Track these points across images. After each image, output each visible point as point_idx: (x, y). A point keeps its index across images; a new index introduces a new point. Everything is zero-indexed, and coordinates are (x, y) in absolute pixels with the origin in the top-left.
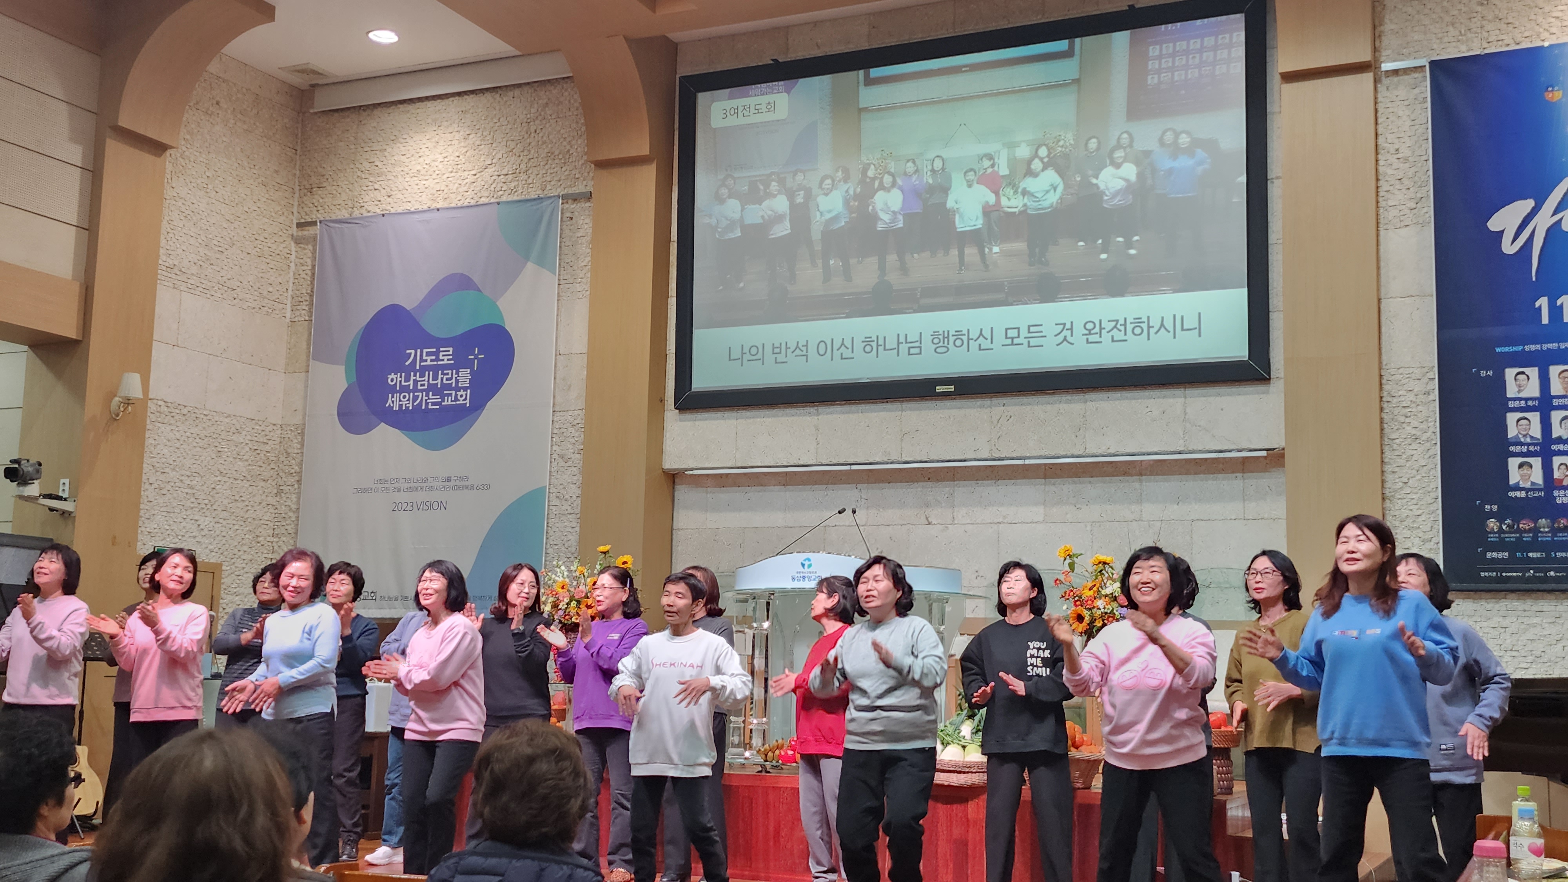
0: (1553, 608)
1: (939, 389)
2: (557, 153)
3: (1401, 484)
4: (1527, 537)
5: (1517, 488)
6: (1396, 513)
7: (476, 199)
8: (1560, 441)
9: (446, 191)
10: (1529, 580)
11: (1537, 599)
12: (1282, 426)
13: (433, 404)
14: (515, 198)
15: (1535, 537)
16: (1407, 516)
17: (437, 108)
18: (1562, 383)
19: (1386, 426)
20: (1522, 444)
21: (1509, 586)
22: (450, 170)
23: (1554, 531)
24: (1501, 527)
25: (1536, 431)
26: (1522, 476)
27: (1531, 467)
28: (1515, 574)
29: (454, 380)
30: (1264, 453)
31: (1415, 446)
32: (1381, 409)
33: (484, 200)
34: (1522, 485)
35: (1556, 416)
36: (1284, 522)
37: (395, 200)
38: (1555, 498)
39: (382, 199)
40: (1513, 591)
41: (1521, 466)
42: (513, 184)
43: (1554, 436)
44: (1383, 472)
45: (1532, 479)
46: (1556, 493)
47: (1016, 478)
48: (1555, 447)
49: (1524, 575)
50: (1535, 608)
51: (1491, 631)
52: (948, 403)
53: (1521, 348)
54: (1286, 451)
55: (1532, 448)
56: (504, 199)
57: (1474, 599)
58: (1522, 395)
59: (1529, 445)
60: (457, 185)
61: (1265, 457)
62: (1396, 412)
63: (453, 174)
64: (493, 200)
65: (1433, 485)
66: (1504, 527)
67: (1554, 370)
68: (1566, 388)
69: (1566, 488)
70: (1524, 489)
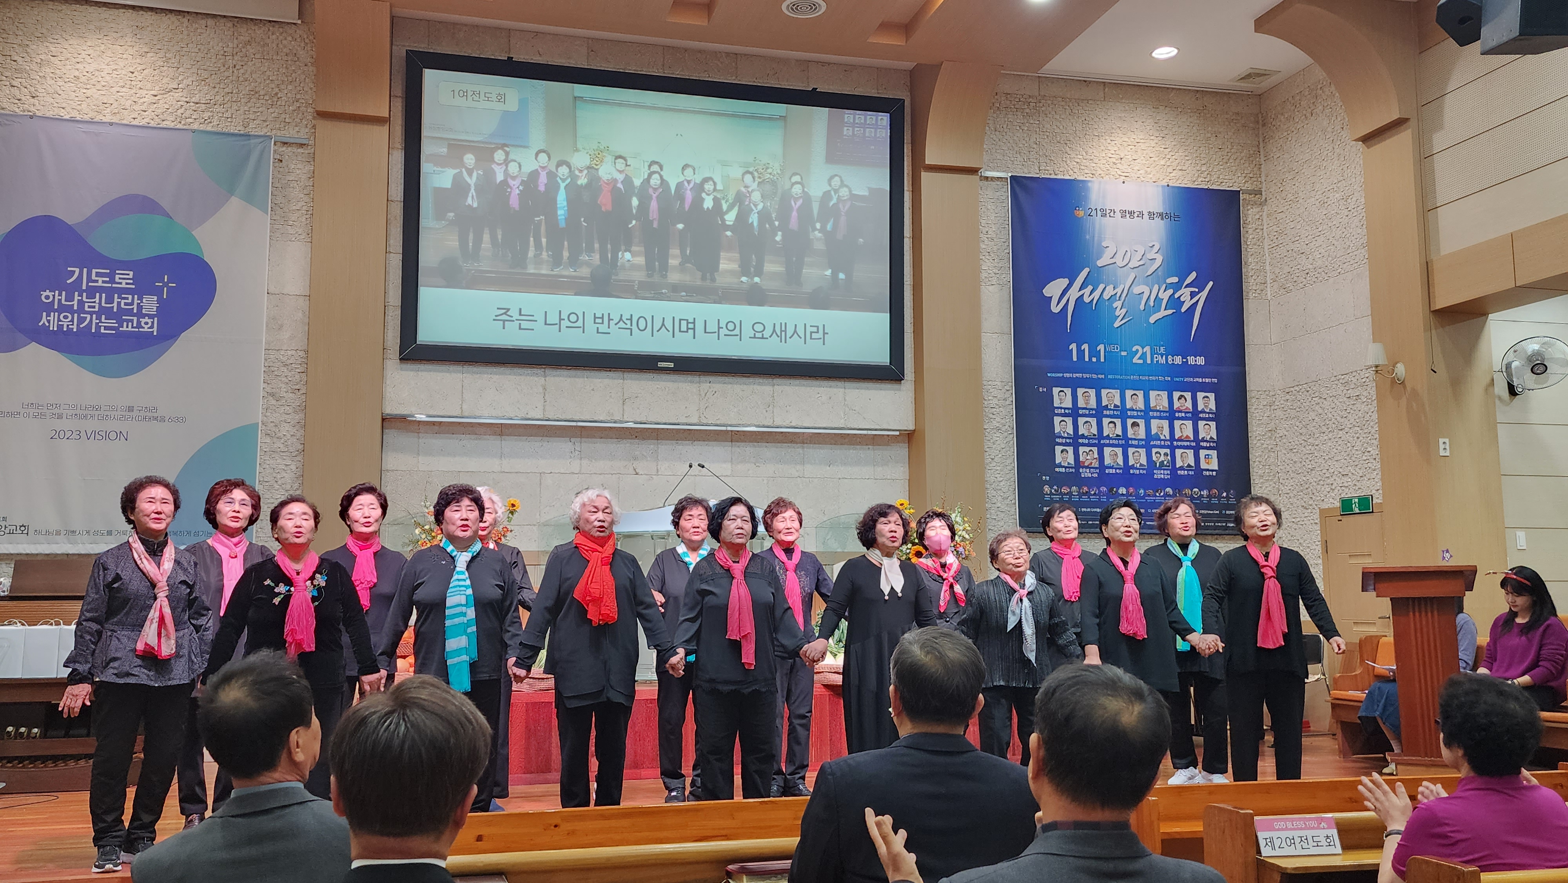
2: (262, 93)
5: (1060, 466)
7: (157, 120)
8: (1083, 436)
9: (115, 105)
13: (106, 328)
14: (209, 128)
17: (103, 16)
18: (1084, 400)
20: (1063, 438)
22: (123, 84)
23: (1081, 495)
25: (1070, 430)
26: (1062, 458)
27: (1067, 453)
29: (135, 306)
30: (897, 433)
33: (168, 124)
34: (1062, 464)
35: (1081, 421)
36: (903, 482)
37: (42, 103)
39: (23, 98)
41: (1062, 451)
42: (206, 115)
43: (1080, 434)
45: (1068, 461)
47: (709, 440)
53: (1062, 375)
56: (195, 126)
58: (1063, 406)
59: (1066, 438)
60: (130, 102)
62: (986, 411)
63: (124, 90)
64: (179, 126)
66: (1053, 491)
67: (1080, 391)
68: (1086, 404)
69: (1087, 467)
70: (1064, 467)
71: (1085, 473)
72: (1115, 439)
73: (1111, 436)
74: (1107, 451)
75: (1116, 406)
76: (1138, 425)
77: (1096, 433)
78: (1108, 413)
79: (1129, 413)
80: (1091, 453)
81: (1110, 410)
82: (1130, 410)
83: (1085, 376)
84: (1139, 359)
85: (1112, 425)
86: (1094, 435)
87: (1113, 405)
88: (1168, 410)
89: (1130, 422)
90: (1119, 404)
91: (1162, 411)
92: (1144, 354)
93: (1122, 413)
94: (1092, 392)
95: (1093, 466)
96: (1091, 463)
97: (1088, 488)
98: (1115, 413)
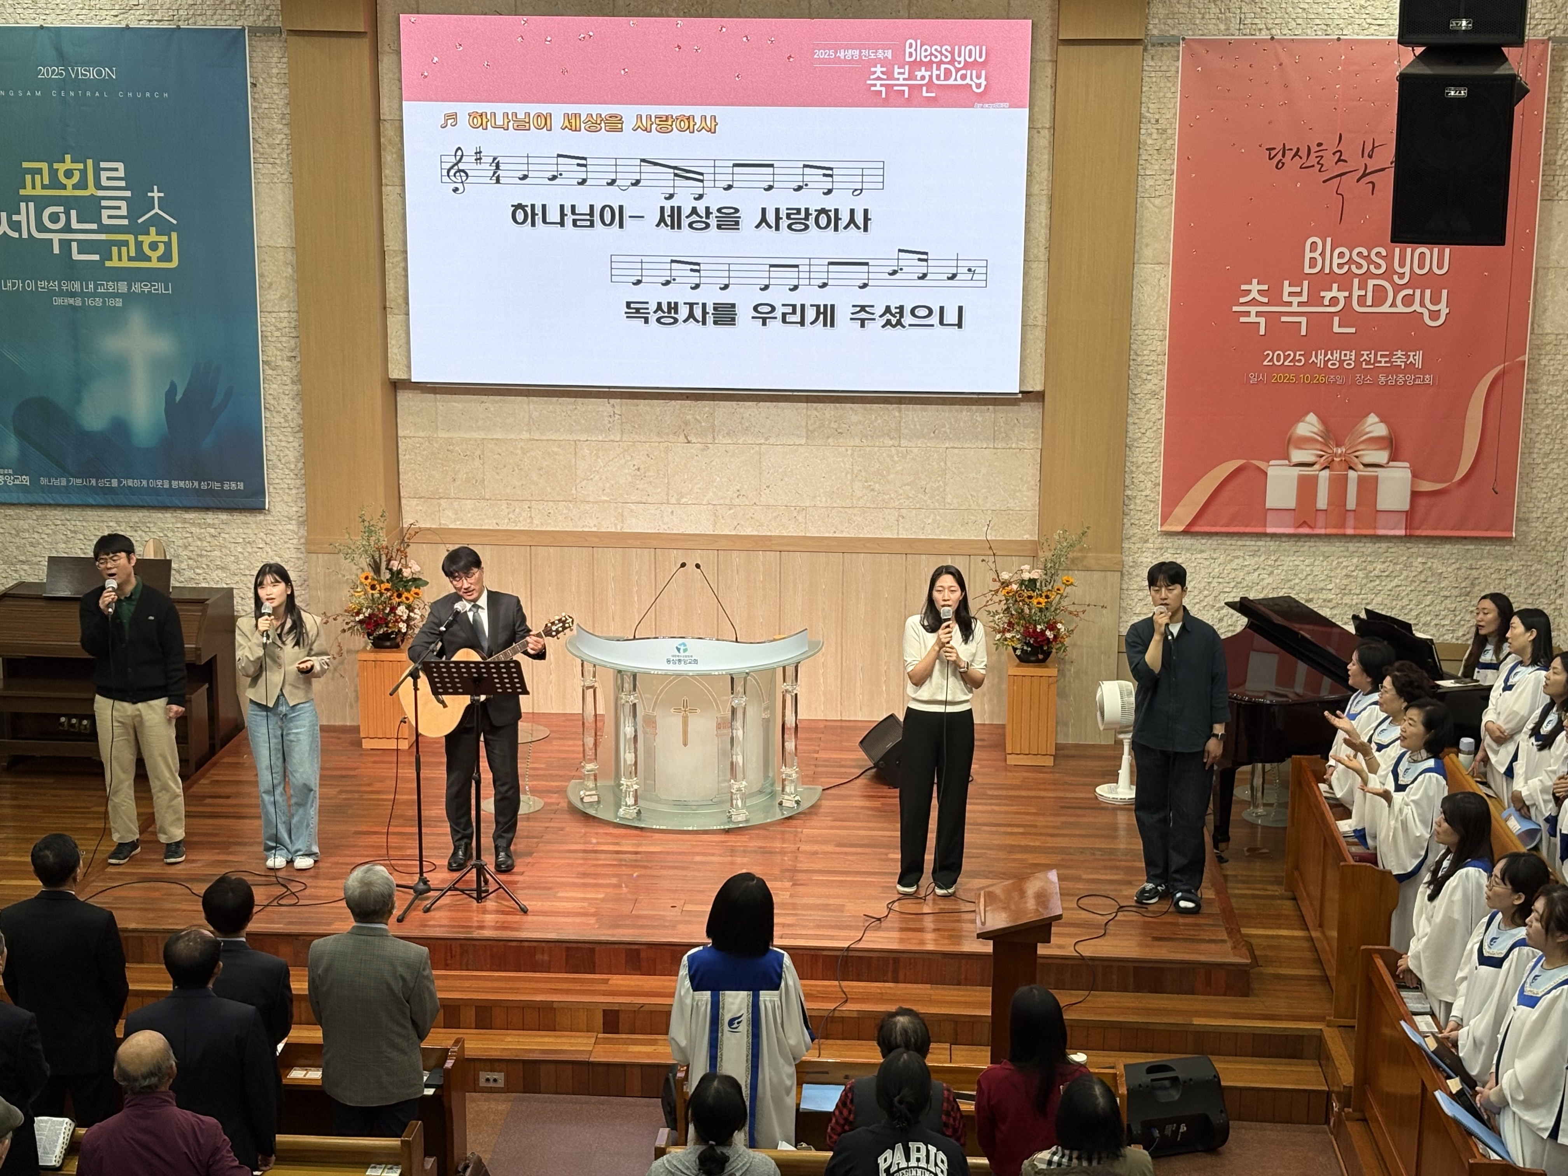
3: (1140, 434)
6: (1134, 460)
16: (1143, 463)
62: (1140, 370)
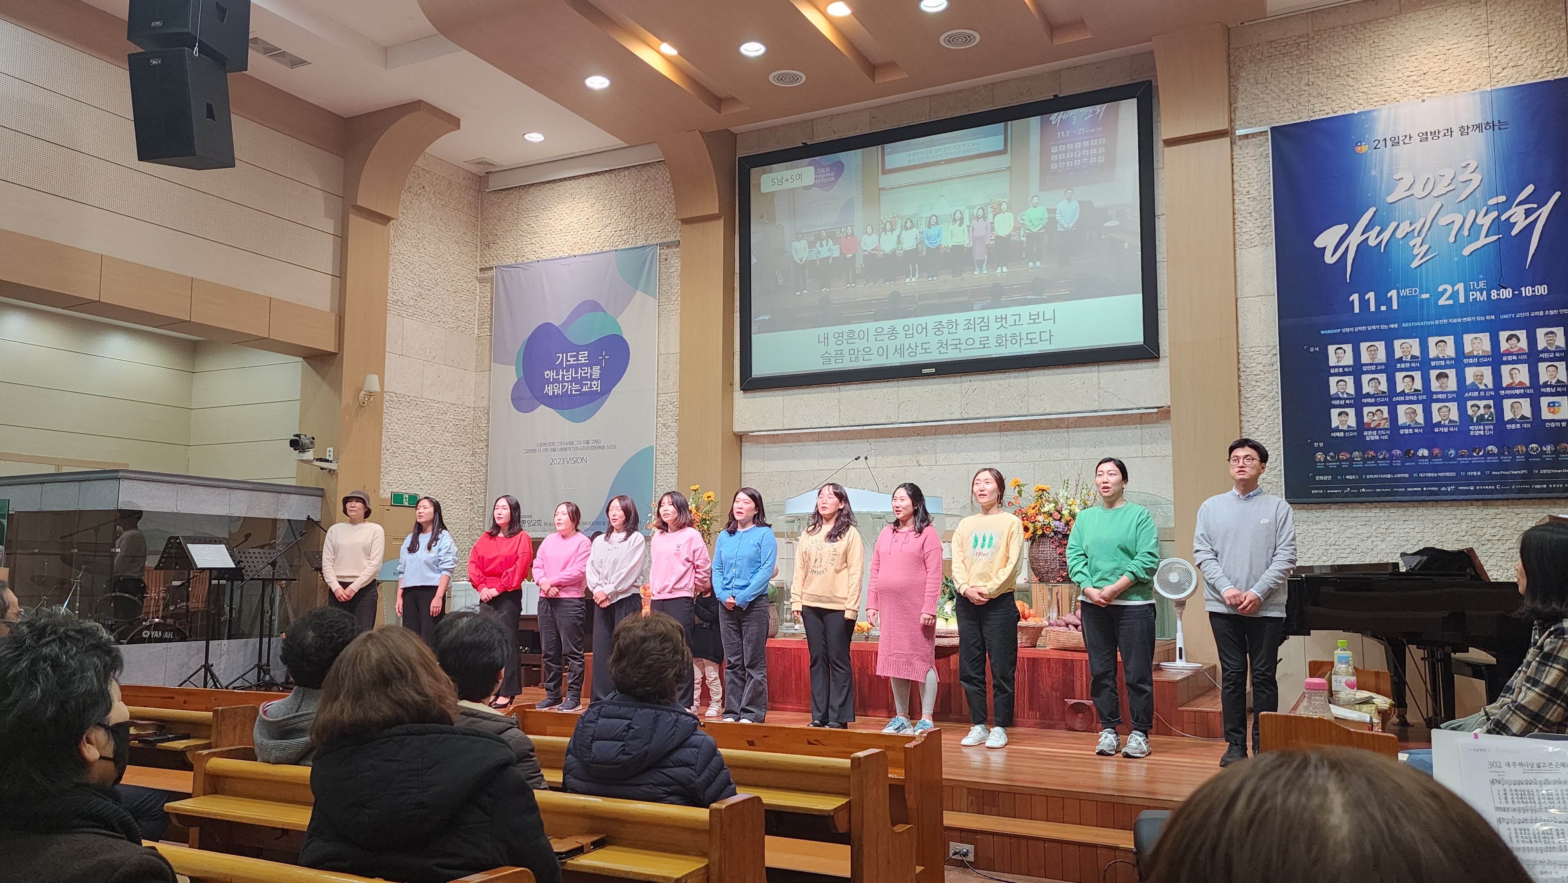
0: (1364, 514)
1: (924, 371)
2: (655, 214)
4: (1345, 465)
5: (1338, 430)
7: (601, 248)
8: (1368, 395)
9: (580, 243)
10: (1347, 495)
11: (1353, 508)
12: (1169, 391)
13: (575, 391)
14: (627, 247)
15: (1351, 465)
18: (1369, 355)
19: (1242, 388)
20: (1340, 399)
21: (1333, 499)
22: (583, 228)
23: (1364, 460)
24: (1326, 458)
25: (1351, 389)
26: (1340, 421)
27: (1348, 415)
28: (1336, 491)
29: (589, 374)
30: (1158, 410)
31: (1263, 402)
32: (1239, 377)
33: (606, 249)
34: (1341, 428)
35: (1365, 378)
36: (1171, 458)
37: (546, 251)
38: (1365, 436)
39: (537, 250)
40: (1334, 503)
41: (1340, 414)
42: (625, 238)
43: (1364, 392)
44: (1240, 421)
45: (1348, 423)
46: (1365, 433)
48: (1365, 401)
49: (1343, 491)
50: (1351, 515)
51: (1320, 531)
52: (931, 381)
53: (1339, 330)
54: (1171, 408)
55: (1347, 402)
56: (620, 247)
57: (1307, 509)
58: (1340, 364)
59: (1345, 399)
60: (587, 239)
61: (1157, 413)
62: (1249, 379)
63: (584, 232)
64: (612, 249)
65: (1276, 430)
66: (1328, 458)
67: (1364, 346)
68: (1372, 359)
69: (1373, 429)
70: (1342, 431)
71: (1371, 436)
72: (1413, 395)
73: (1407, 391)
74: (1401, 409)
75: (1413, 357)
76: (1447, 376)
77: (1385, 390)
78: (1403, 366)
79: (1433, 364)
80: (1378, 413)
81: (1406, 362)
82: (1434, 359)
83: (1369, 328)
84: (1447, 300)
85: (1407, 380)
86: (1385, 393)
87: (1409, 357)
88: (1491, 354)
89: (1433, 373)
90: (1417, 353)
91: (1481, 357)
92: (1454, 296)
93: (1424, 364)
94: (1381, 345)
95: (1380, 427)
96: (1379, 424)
97: (1376, 453)
98: (1413, 365)
